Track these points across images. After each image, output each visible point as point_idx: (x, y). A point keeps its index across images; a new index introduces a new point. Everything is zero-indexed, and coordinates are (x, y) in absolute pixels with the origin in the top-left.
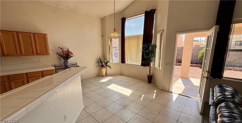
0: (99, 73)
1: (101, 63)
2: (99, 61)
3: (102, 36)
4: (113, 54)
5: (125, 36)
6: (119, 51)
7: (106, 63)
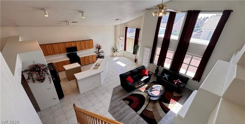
0: (113, 55)
2: (113, 49)
4: (120, 45)
5: (127, 37)
6: (123, 44)
7: (116, 50)
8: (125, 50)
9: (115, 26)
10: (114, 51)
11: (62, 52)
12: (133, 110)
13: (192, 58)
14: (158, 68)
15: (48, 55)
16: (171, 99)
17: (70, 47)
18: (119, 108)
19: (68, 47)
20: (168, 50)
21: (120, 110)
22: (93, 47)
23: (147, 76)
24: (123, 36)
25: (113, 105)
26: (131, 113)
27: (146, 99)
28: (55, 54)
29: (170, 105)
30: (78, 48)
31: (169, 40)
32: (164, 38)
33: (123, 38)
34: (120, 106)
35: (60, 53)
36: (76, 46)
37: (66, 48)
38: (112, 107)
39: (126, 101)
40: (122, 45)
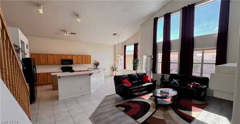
0: (112, 75)
1: (113, 69)
2: (112, 68)
3: (114, 54)
4: (120, 64)
5: (126, 55)
6: (123, 63)
7: (116, 69)
8: (125, 68)
9: (115, 46)
10: (114, 70)
11: (56, 63)
12: (129, 118)
13: (204, 53)
14: (163, 76)
15: (40, 64)
16: (192, 107)
17: (65, 59)
18: (107, 115)
19: (63, 59)
20: (171, 53)
21: (108, 117)
22: (90, 63)
23: (150, 82)
24: (122, 55)
25: (100, 111)
26: (126, 121)
27: (151, 106)
28: (48, 64)
29: (192, 112)
30: (74, 61)
31: (169, 42)
32: (163, 42)
33: (123, 57)
34: (110, 113)
35: (54, 64)
36: (72, 59)
37: (61, 59)
38: (96, 114)
39: (120, 108)
40: (121, 64)
